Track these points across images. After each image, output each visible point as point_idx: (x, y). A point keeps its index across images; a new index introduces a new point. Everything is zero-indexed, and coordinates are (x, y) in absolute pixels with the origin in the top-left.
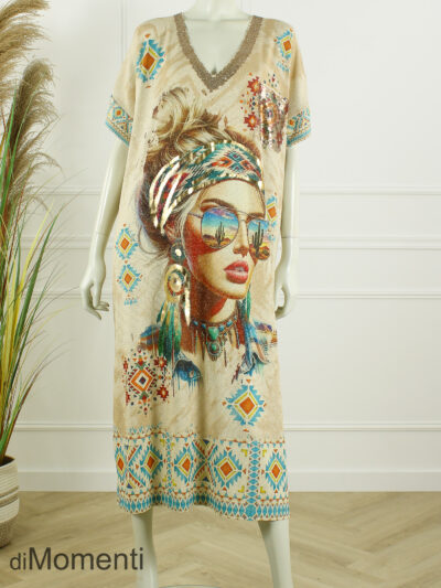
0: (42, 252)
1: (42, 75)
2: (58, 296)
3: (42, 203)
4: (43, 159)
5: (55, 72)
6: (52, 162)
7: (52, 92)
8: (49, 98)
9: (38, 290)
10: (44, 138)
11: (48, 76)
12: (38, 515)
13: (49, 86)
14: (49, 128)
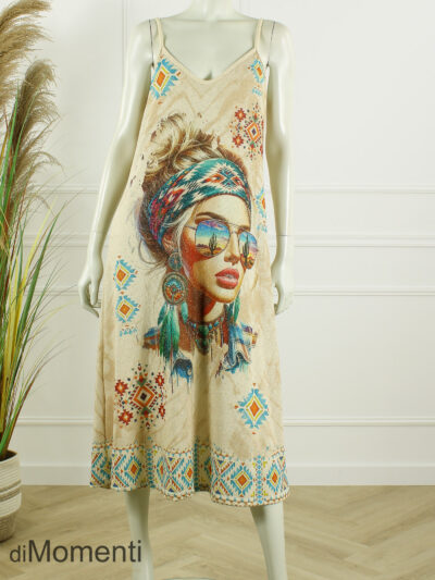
0: (44, 250)
1: (44, 75)
2: (60, 293)
3: (44, 202)
4: (45, 158)
5: (56, 72)
6: (53, 160)
7: (54, 92)
8: (50, 98)
9: (40, 286)
10: (45, 137)
11: (49, 76)
12: (40, 508)
13: (50, 86)
14: (50, 128)
